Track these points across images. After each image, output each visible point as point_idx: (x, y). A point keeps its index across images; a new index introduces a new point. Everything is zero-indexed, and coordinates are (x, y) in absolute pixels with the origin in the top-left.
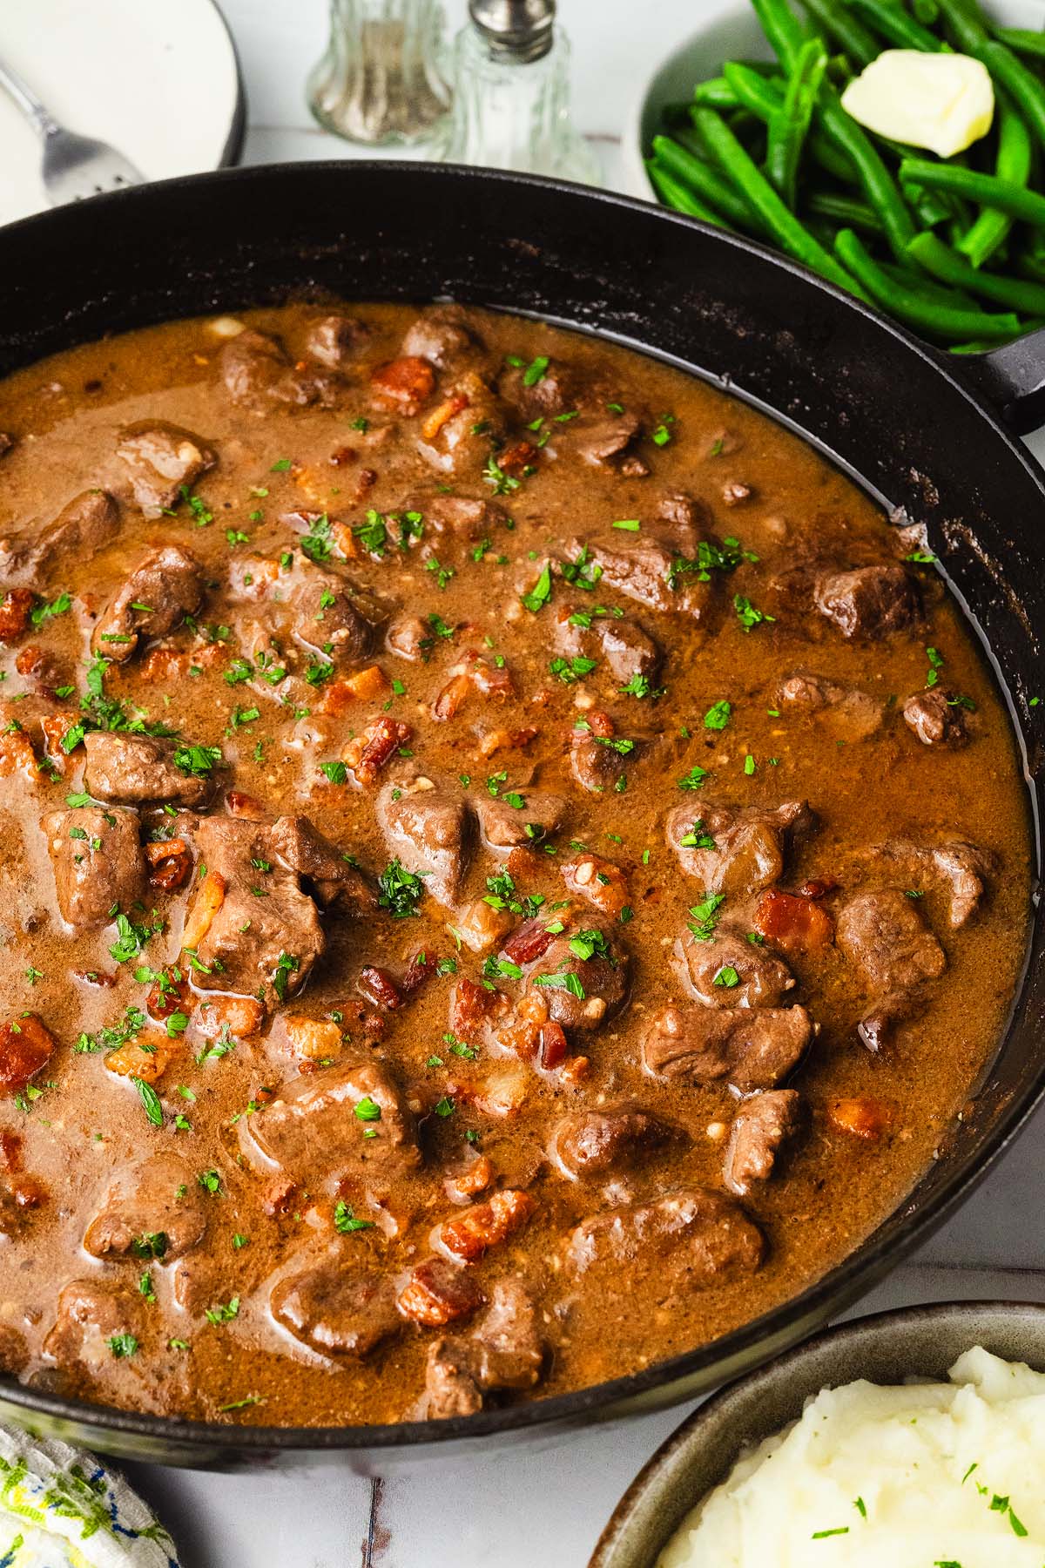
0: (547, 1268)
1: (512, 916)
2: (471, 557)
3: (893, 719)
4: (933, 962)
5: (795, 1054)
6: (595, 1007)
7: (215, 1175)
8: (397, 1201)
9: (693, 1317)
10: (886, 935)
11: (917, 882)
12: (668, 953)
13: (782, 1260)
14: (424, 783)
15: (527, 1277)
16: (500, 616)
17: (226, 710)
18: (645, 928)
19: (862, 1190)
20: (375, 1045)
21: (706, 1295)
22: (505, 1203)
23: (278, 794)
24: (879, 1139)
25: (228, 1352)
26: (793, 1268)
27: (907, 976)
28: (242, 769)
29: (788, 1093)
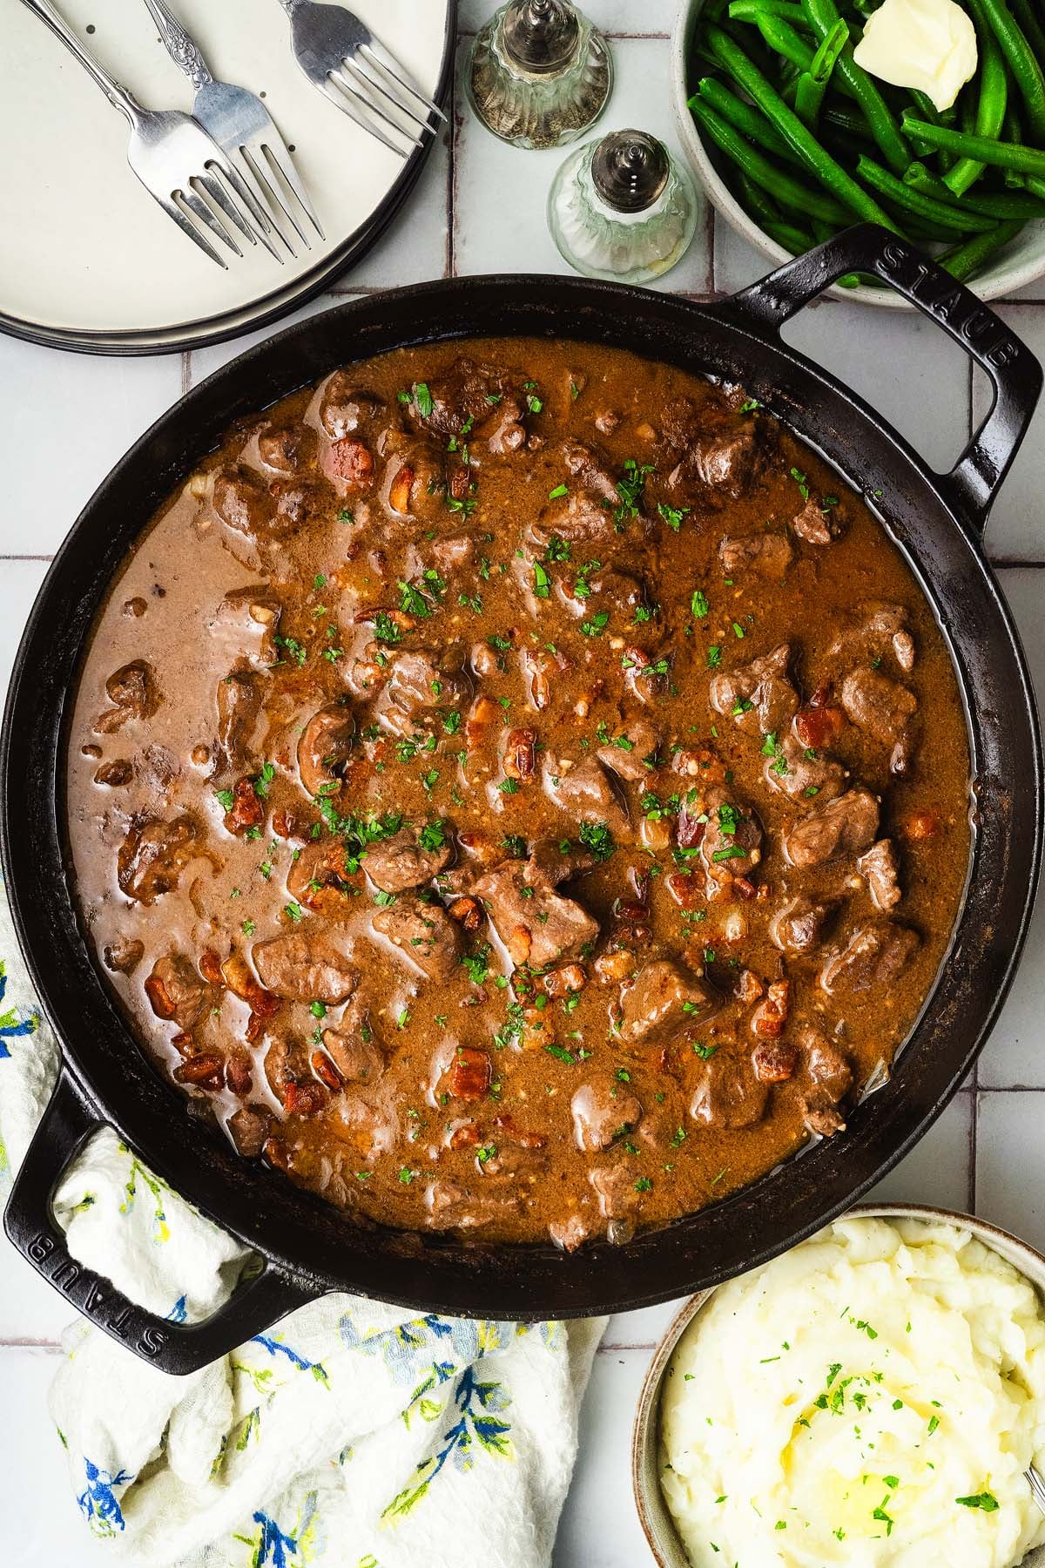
0: (818, 1012)
1: (668, 818)
2: (482, 578)
3: (795, 541)
4: (909, 702)
5: (877, 823)
6: (755, 856)
7: (623, 1071)
8: (721, 1025)
9: (904, 994)
10: (876, 703)
11: (871, 652)
12: (766, 785)
13: (929, 933)
14: (565, 764)
15: (812, 1025)
16: (529, 613)
17: (417, 782)
18: (743, 778)
19: (946, 868)
20: (649, 945)
21: (904, 978)
22: (777, 993)
23: (485, 819)
24: (939, 831)
25: (696, 1156)
26: (938, 934)
27: (901, 721)
28: (454, 814)
29: (884, 842)
